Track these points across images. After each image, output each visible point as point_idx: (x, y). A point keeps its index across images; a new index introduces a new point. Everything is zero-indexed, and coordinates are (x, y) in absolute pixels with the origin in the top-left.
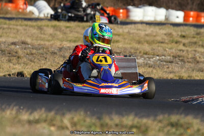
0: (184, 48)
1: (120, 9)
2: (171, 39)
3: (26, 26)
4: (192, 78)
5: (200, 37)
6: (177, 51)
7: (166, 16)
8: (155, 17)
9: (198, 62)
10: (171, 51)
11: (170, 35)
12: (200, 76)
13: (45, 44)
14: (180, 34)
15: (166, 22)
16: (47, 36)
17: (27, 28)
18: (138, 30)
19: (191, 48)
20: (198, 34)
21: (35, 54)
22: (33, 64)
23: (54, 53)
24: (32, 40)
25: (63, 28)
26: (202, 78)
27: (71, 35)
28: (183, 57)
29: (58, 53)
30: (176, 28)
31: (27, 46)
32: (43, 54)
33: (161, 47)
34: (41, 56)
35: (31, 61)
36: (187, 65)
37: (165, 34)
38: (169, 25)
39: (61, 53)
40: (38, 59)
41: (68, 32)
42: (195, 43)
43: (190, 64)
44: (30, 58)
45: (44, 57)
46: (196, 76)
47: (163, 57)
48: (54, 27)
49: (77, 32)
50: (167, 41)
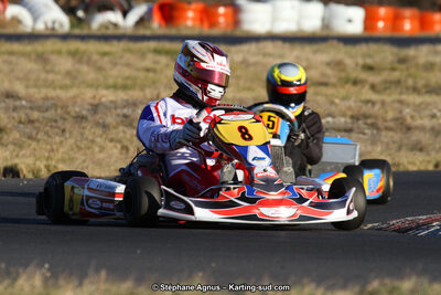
0: (374, 97)
1: (218, 5)
2: (343, 74)
3: (11, 53)
4: (401, 169)
5: (408, 69)
6: (359, 104)
7: (323, 20)
8: (299, 23)
9: (409, 129)
10: (347, 103)
11: (338, 65)
12: (418, 163)
13: (58, 97)
14: (361, 61)
15: (325, 33)
16: (59, 77)
17: (14, 59)
18: (265, 55)
19: (390, 95)
20: (402, 61)
21: (38, 120)
22: (34, 144)
23: (80, 118)
24: (27, 87)
25: (95, 57)
26: (422, 168)
27: (115, 72)
28: (376, 117)
29: (90, 118)
30: (350, 49)
31: (18, 103)
32: (56, 121)
33: (322, 95)
34: (51, 127)
35: (30, 137)
36: (386, 136)
37: (328, 64)
38: (335, 43)
39: (98, 117)
40: (47, 133)
41: (108, 66)
42: (398, 83)
43: (391, 133)
44: (27, 130)
45: (59, 128)
46: (409, 163)
47: (330, 119)
48: (73, 54)
49: (128, 65)
50: (333, 80)
